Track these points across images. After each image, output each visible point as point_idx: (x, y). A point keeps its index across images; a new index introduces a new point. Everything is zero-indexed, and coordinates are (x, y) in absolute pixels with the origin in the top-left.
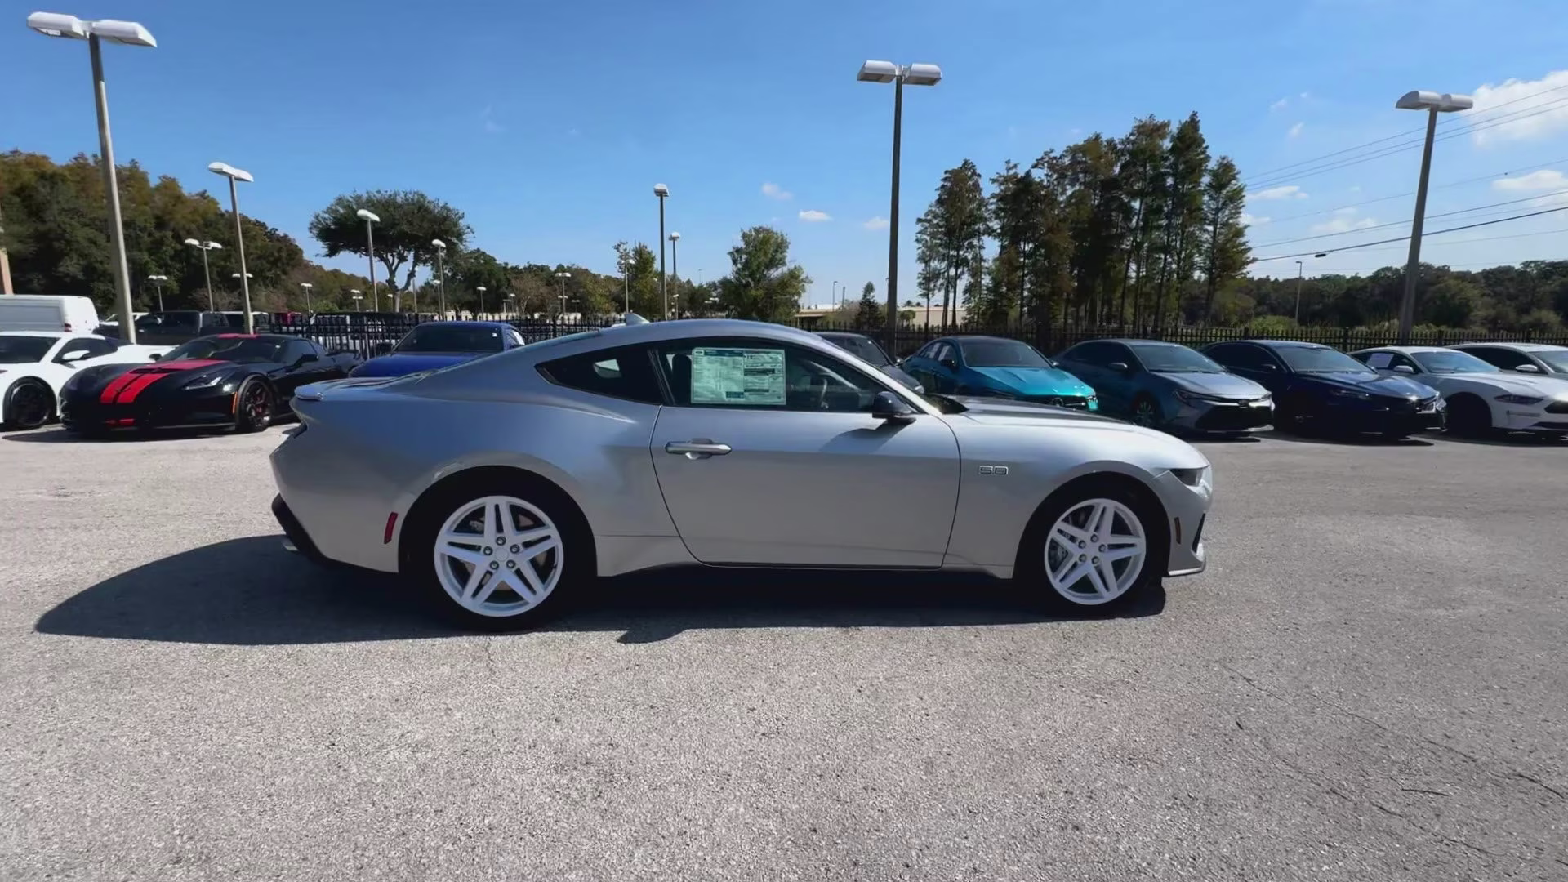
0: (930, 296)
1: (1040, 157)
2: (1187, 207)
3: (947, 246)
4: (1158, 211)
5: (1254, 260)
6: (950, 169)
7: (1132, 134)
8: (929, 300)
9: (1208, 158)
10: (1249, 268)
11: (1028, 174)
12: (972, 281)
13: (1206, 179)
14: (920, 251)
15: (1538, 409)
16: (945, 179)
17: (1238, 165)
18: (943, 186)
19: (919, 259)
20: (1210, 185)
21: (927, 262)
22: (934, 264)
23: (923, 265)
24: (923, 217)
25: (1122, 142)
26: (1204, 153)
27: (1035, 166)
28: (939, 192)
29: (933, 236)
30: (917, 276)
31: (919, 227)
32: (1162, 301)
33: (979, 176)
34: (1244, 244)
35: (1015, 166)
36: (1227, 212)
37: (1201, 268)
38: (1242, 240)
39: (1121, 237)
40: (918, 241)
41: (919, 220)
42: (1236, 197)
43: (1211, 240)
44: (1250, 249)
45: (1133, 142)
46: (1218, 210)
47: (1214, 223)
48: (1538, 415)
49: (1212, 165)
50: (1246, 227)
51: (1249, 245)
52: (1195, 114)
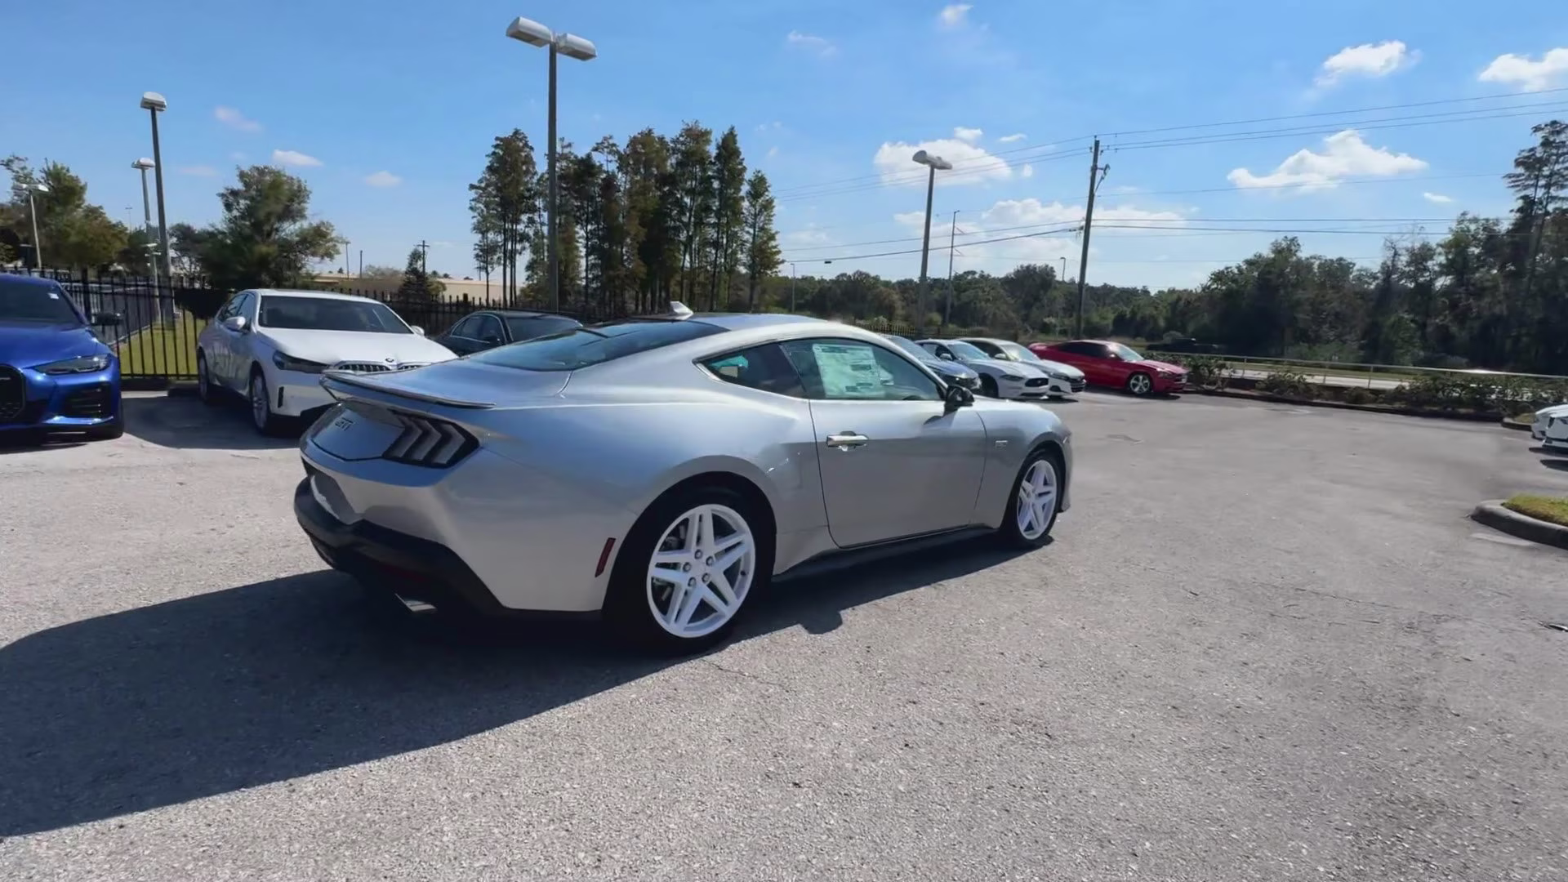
0: (489, 269)
1: (600, 141)
2: (730, 206)
3: (504, 218)
4: (707, 209)
5: (783, 262)
6: (502, 136)
7: (681, 136)
8: (488, 274)
9: (744, 169)
10: (780, 267)
11: (589, 156)
12: (535, 257)
13: (745, 188)
14: (475, 220)
15: (1021, 384)
16: (496, 146)
17: (769, 180)
18: (494, 153)
19: (474, 229)
20: (749, 193)
21: (484, 233)
22: (491, 235)
23: (480, 236)
24: (476, 183)
25: (673, 142)
26: (741, 164)
27: (596, 150)
28: (490, 159)
29: (487, 205)
30: (473, 247)
31: (473, 194)
32: (715, 290)
33: (532, 148)
34: (775, 247)
35: (569, 145)
36: (762, 218)
37: (744, 265)
38: (773, 243)
39: (677, 230)
40: (471, 208)
41: (472, 187)
42: (768, 206)
43: (751, 240)
44: (779, 252)
45: (683, 143)
46: (756, 216)
47: (753, 226)
48: (1020, 388)
49: (749, 175)
50: (777, 233)
51: (780, 248)
52: (733, 128)
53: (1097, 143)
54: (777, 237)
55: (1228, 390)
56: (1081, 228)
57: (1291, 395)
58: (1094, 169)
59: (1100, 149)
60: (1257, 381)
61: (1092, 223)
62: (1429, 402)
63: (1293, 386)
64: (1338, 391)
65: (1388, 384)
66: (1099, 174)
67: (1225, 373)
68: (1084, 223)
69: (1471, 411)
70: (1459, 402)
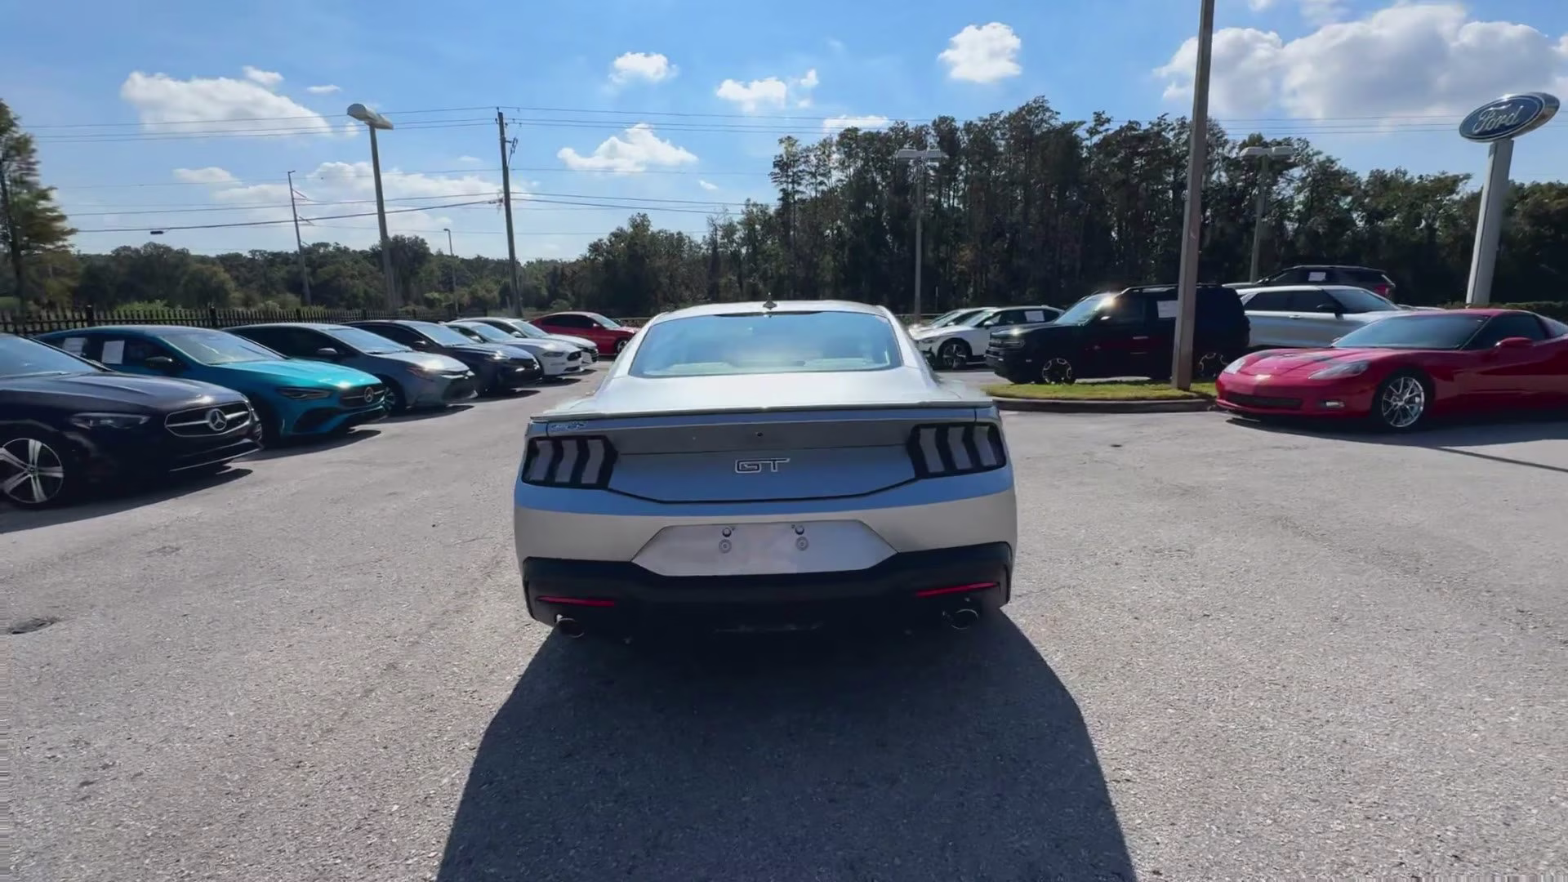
5: (72, 232)
10: (71, 239)
15: (564, 359)
17: (16, 111)
34: (52, 210)
36: (14, 166)
38: (43, 204)
42: (22, 148)
44: (62, 217)
48: (563, 364)
50: (50, 189)
51: (63, 211)
53: (500, 115)
54: (53, 194)
56: (501, 201)
58: (503, 141)
59: (505, 121)
61: (512, 196)
66: (508, 146)
68: (502, 196)
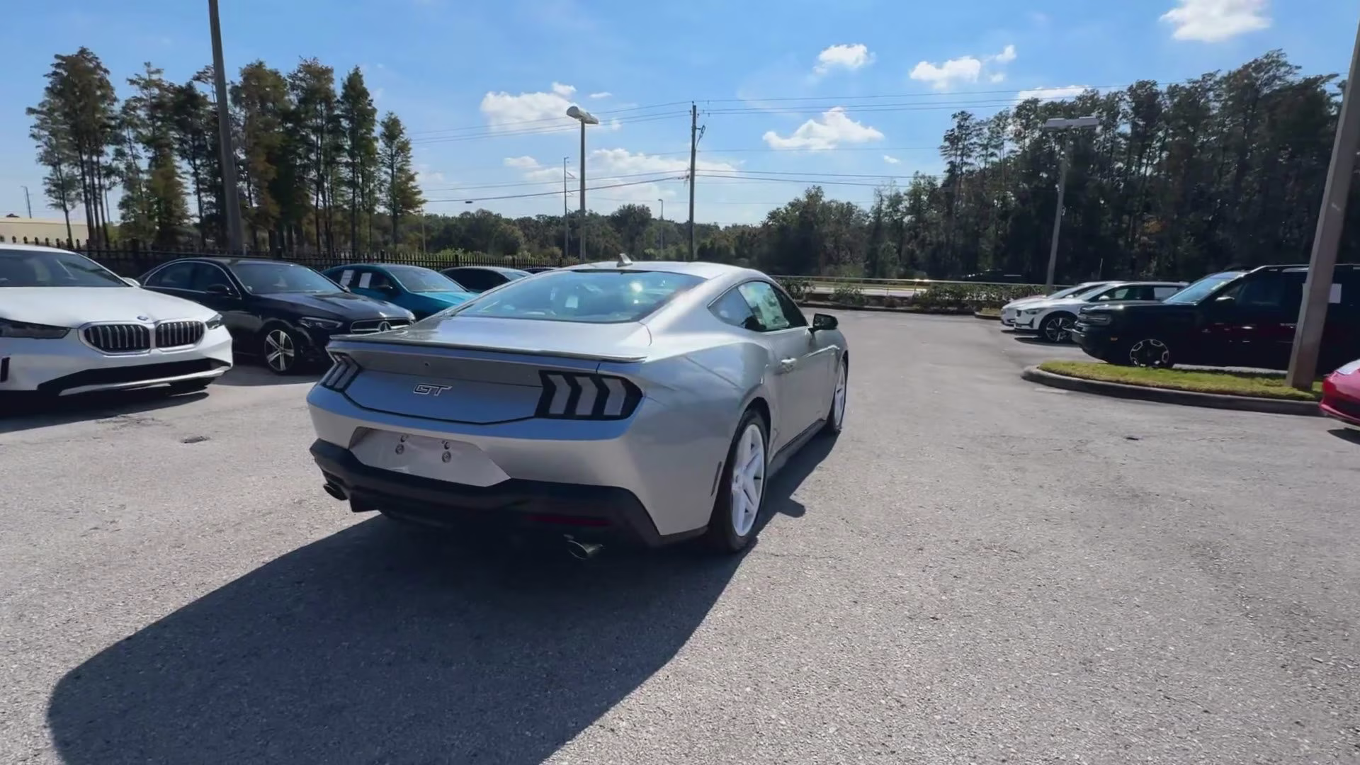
0: (68, 206)
1: (201, 71)
2: (362, 147)
3: (79, 149)
4: (339, 149)
5: (424, 201)
6: (64, 54)
7: (299, 71)
8: (67, 212)
9: (374, 110)
10: (424, 206)
11: (190, 86)
12: (129, 193)
13: (378, 130)
14: (41, 150)
16: (58, 66)
17: (404, 123)
18: (55, 73)
19: (41, 160)
20: (383, 135)
21: (55, 165)
22: (65, 168)
23: (50, 168)
24: (36, 107)
25: (290, 77)
26: (370, 105)
27: (198, 79)
28: (50, 80)
29: (53, 133)
30: (42, 181)
31: (33, 119)
32: (357, 229)
33: (106, 71)
34: (415, 187)
35: (158, 71)
36: (400, 159)
37: (385, 204)
38: (412, 184)
39: (306, 168)
40: (33, 136)
41: (31, 111)
42: (404, 148)
43: (389, 179)
44: (420, 192)
45: (301, 79)
46: (392, 156)
47: (391, 166)
49: (380, 116)
50: (416, 173)
51: (420, 188)
52: (357, 69)
53: (694, 107)
54: (417, 177)
55: (810, 302)
56: (688, 177)
57: (850, 303)
58: (694, 128)
59: (697, 112)
60: (828, 295)
61: (696, 173)
62: (932, 305)
63: (852, 297)
64: (879, 299)
65: (908, 292)
66: (698, 132)
67: (808, 290)
68: (689, 173)
69: (956, 308)
70: (949, 303)
